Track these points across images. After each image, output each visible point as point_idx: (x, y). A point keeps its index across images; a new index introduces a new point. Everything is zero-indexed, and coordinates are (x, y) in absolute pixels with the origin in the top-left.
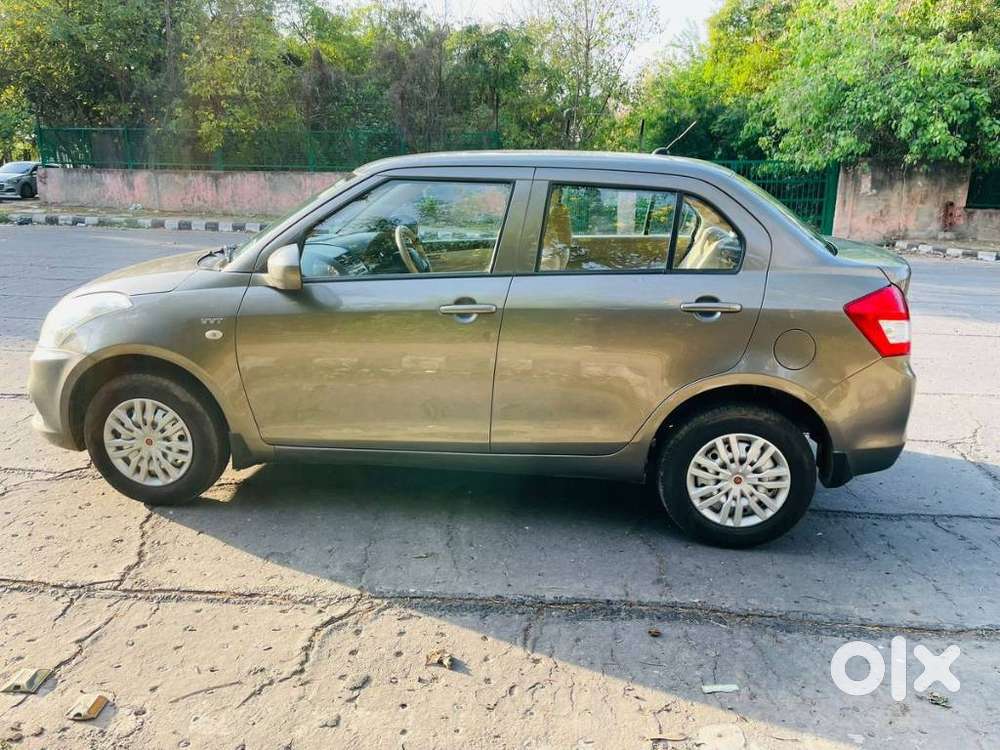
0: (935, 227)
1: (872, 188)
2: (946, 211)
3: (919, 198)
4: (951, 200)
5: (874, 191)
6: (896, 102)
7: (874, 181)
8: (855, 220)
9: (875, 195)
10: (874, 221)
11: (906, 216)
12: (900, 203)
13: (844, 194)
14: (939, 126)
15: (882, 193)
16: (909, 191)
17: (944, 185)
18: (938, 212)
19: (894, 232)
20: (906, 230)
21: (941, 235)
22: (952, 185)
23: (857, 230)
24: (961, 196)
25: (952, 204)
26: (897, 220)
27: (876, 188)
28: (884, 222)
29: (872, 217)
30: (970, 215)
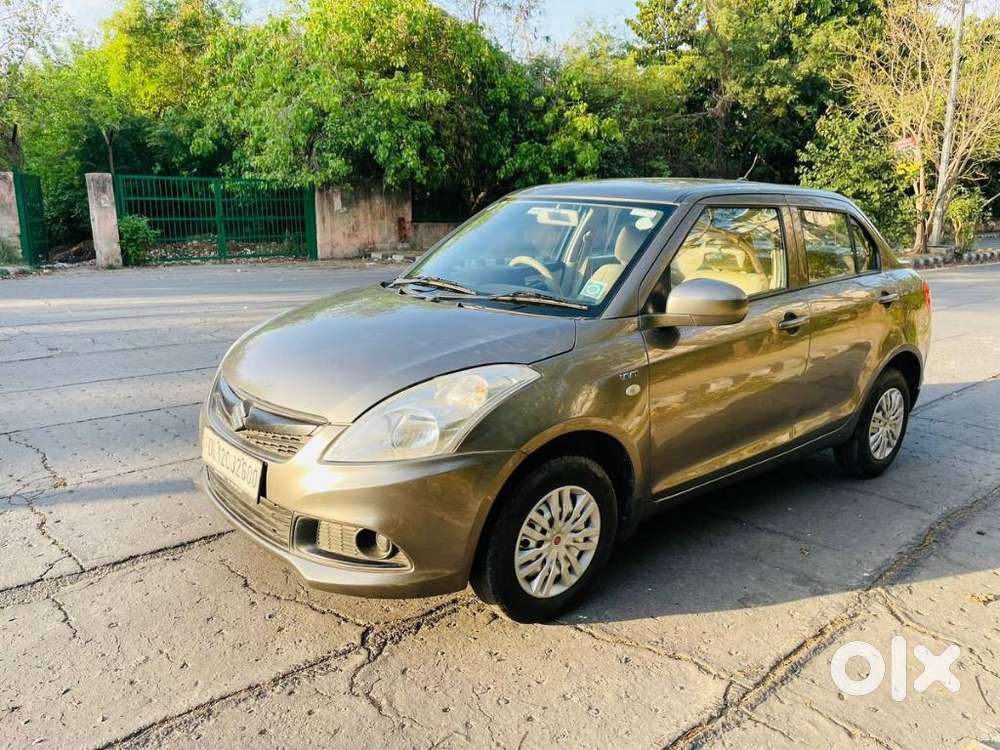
0: (394, 239)
1: (343, 206)
2: (400, 226)
3: (379, 215)
4: (402, 216)
5: (345, 209)
6: (370, 130)
7: (342, 199)
8: (334, 235)
9: (347, 212)
10: (349, 235)
11: (372, 230)
12: (366, 220)
13: (322, 211)
14: (411, 153)
15: (351, 210)
16: (371, 208)
17: (395, 201)
18: (394, 226)
19: (365, 244)
20: (374, 243)
21: (400, 246)
22: (399, 204)
23: (337, 244)
24: (407, 212)
25: (403, 219)
26: (365, 234)
27: (346, 206)
28: (357, 236)
29: (347, 232)
30: (416, 228)
